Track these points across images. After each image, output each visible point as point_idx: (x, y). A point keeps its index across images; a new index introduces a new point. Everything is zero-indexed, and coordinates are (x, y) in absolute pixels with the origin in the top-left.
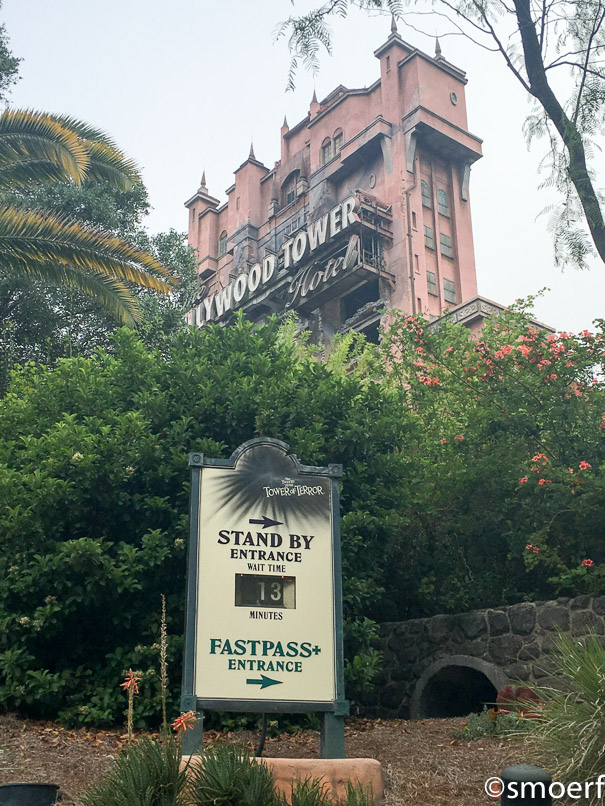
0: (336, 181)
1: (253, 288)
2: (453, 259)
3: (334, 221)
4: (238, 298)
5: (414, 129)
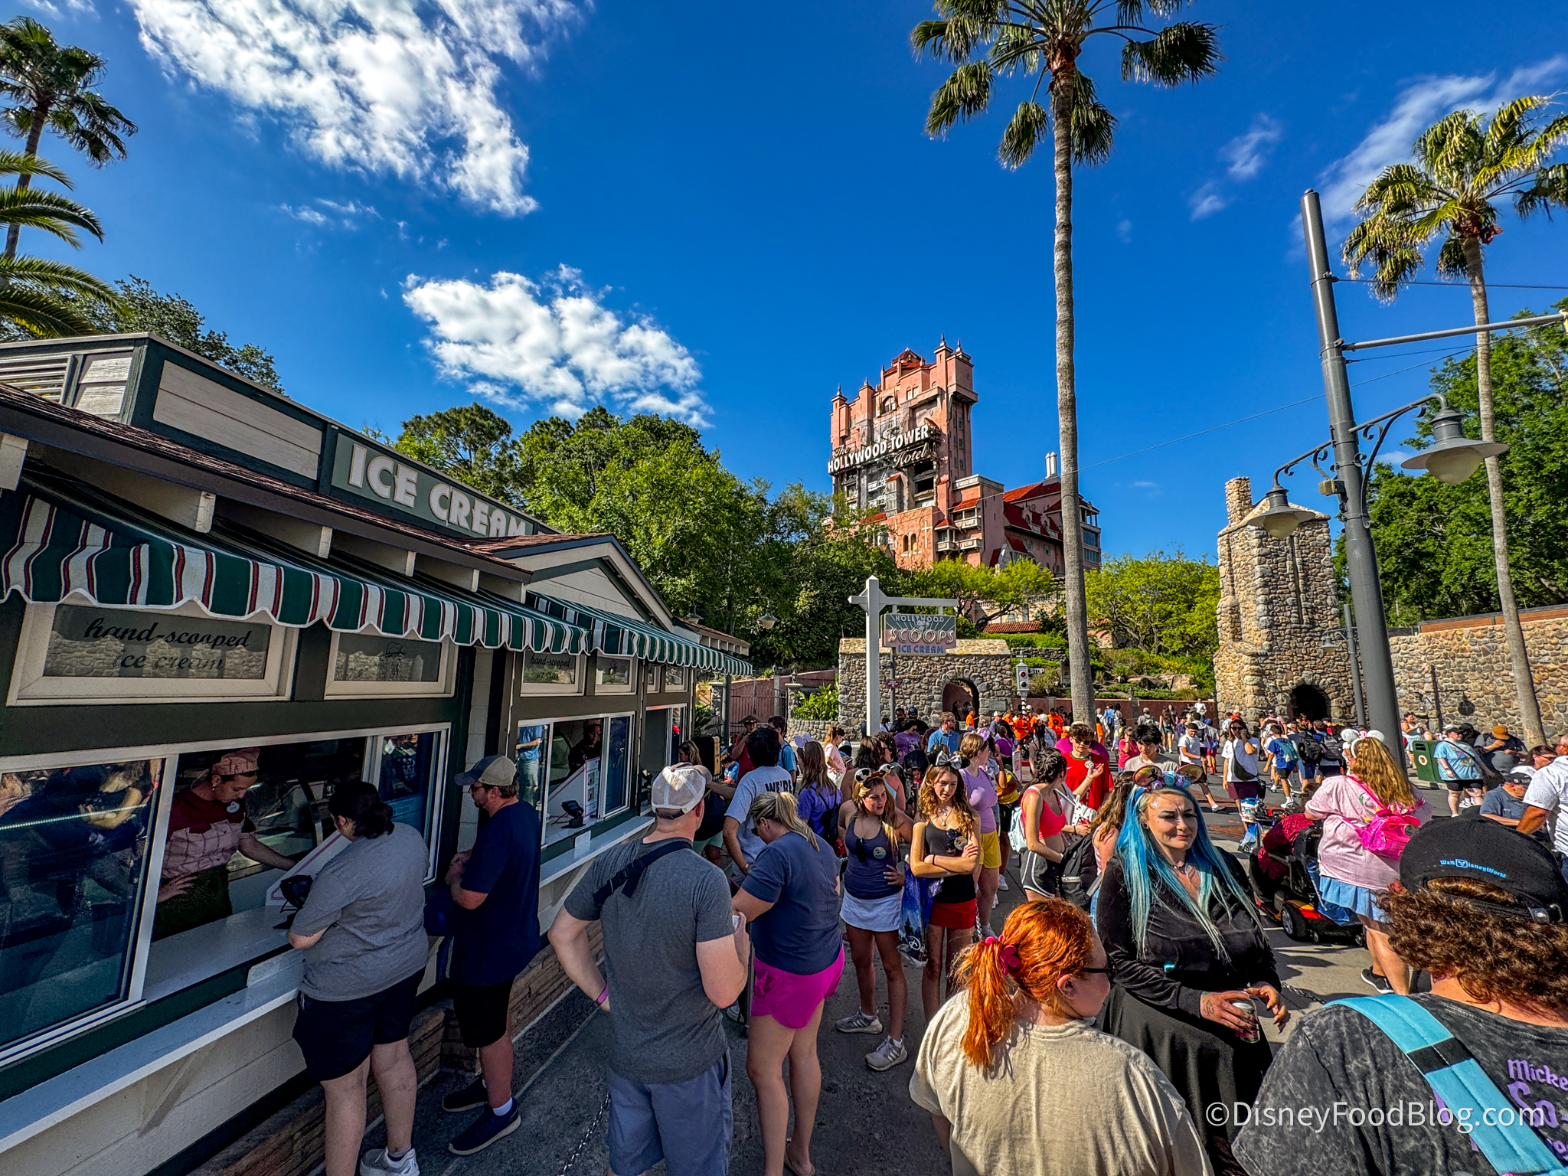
0: (913, 409)
1: (875, 455)
2: (963, 450)
3: (917, 434)
4: (867, 458)
5: (952, 393)
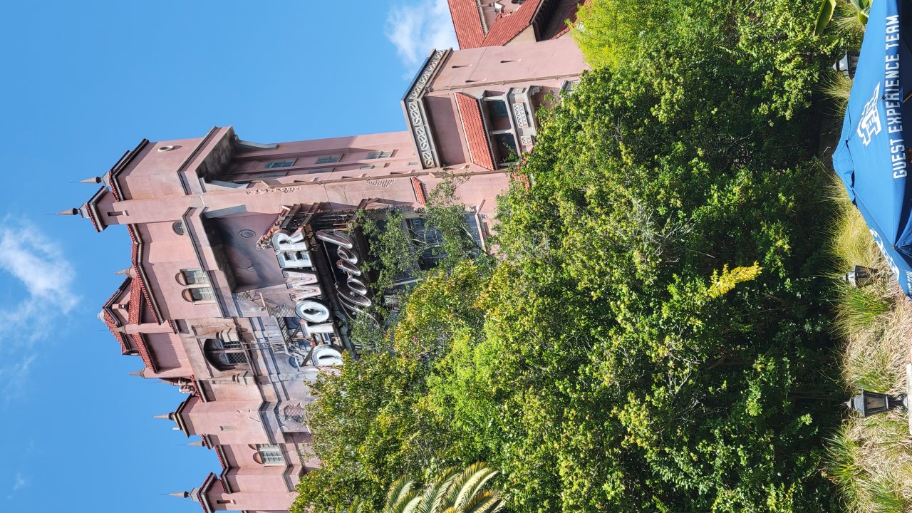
3: (295, 262)
5: (203, 179)
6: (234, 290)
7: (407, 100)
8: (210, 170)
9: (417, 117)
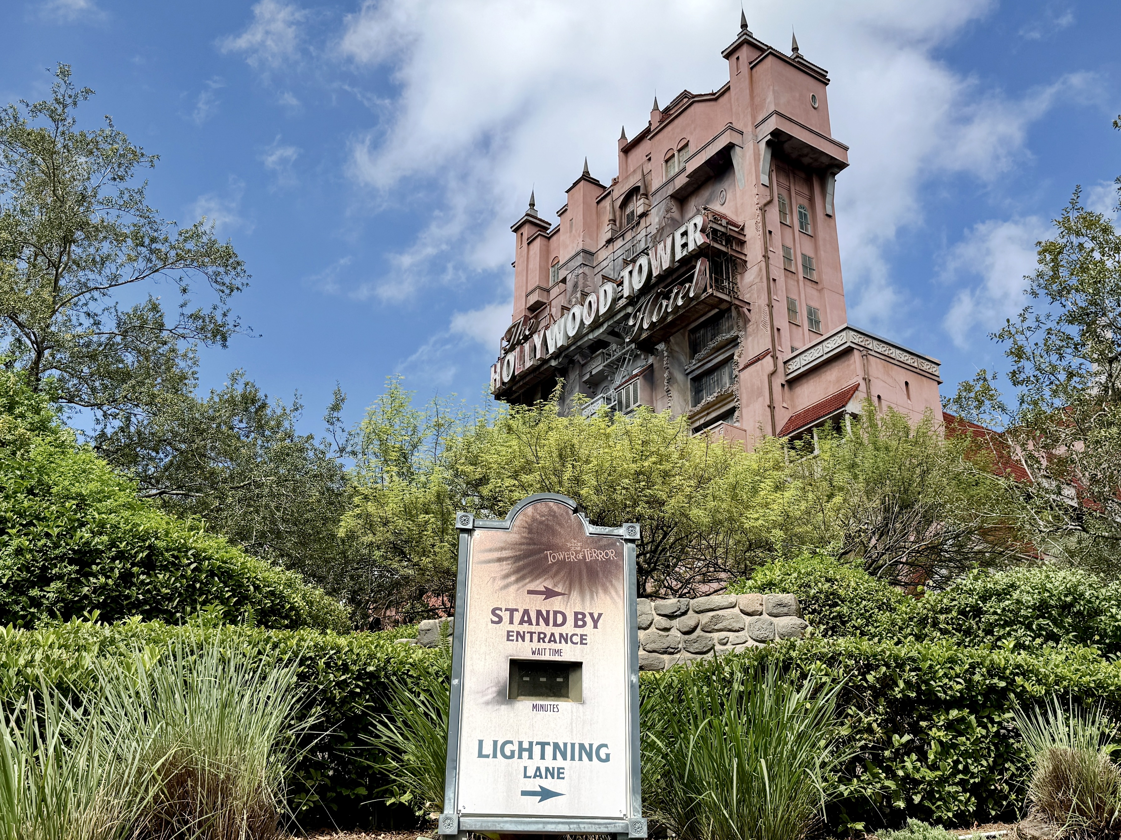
0: (682, 198)
1: (588, 322)
2: (817, 283)
3: (679, 242)
4: (571, 333)
5: (769, 137)
6: (672, 196)
7: (847, 331)
8: (786, 146)
9: (831, 345)
